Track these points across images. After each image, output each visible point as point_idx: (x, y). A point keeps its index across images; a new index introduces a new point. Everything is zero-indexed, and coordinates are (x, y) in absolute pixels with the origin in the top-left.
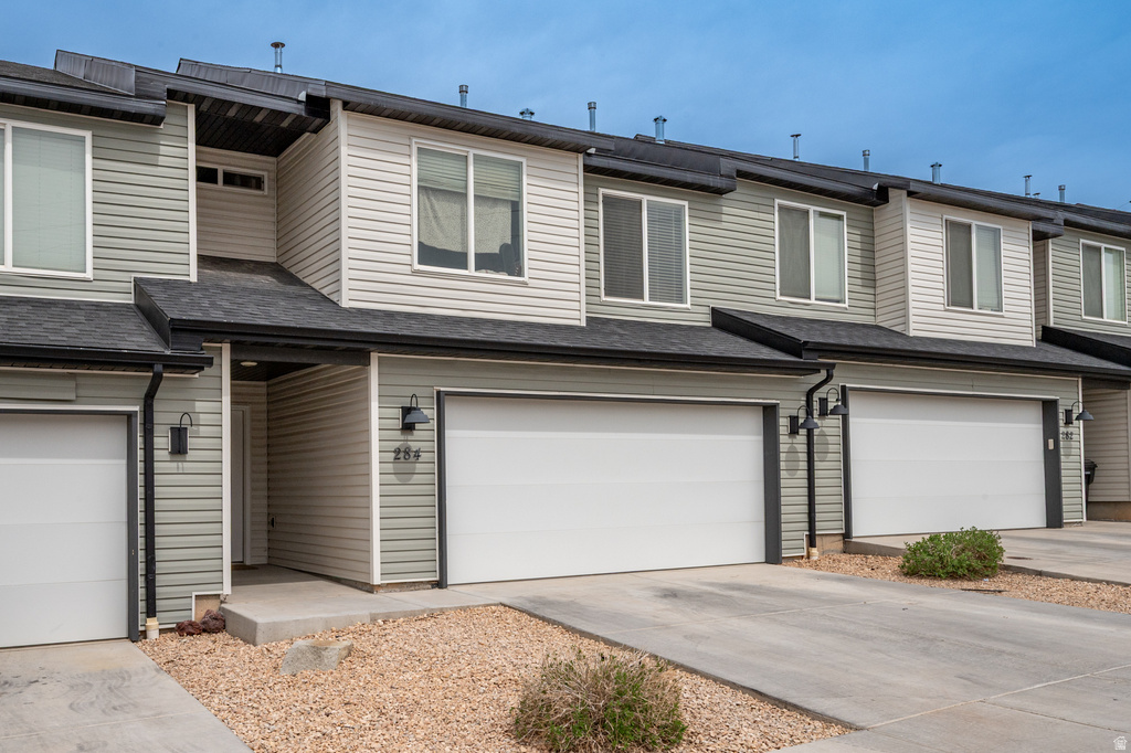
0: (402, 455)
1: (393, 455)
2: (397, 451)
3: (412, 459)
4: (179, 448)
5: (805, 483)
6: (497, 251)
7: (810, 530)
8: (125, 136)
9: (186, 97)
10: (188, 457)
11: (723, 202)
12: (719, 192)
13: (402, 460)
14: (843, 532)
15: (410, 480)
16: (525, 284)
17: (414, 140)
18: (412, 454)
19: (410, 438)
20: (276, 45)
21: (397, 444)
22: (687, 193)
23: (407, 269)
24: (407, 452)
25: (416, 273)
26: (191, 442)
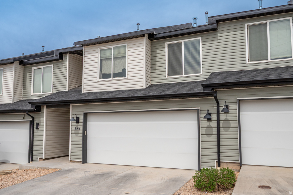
0: (77, 129)
1: (75, 129)
2: (75, 128)
3: (79, 130)
4: (37, 128)
5: (216, 140)
6: (122, 71)
7: (218, 160)
8: (58, 64)
9: (66, 53)
10: (39, 129)
11: (218, 33)
12: (215, 29)
13: (76, 130)
14: (239, 162)
15: (78, 135)
16: (127, 79)
17: (98, 48)
18: (79, 129)
19: (78, 125)
20: (137, 24)
21: (75, 126)
22: (201, 34)
23: (96, 81)
24: (78, 128)
25: (99, 82)
26: (40, 126)
